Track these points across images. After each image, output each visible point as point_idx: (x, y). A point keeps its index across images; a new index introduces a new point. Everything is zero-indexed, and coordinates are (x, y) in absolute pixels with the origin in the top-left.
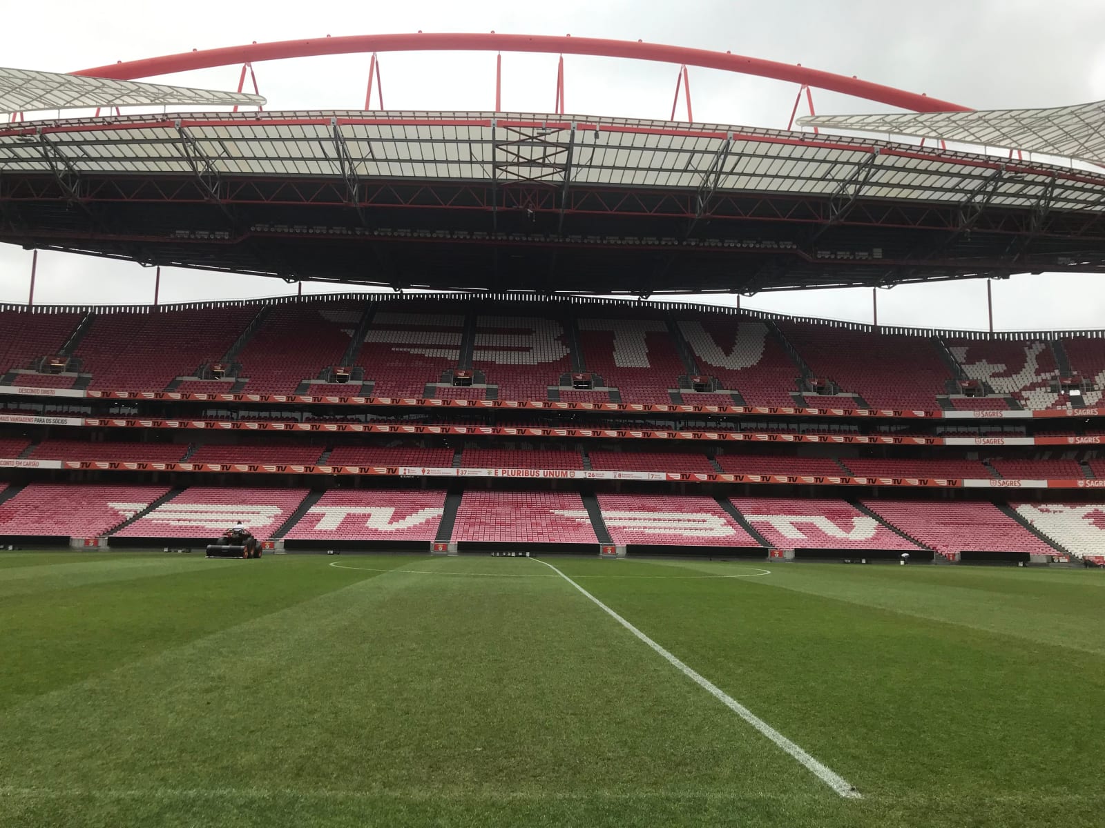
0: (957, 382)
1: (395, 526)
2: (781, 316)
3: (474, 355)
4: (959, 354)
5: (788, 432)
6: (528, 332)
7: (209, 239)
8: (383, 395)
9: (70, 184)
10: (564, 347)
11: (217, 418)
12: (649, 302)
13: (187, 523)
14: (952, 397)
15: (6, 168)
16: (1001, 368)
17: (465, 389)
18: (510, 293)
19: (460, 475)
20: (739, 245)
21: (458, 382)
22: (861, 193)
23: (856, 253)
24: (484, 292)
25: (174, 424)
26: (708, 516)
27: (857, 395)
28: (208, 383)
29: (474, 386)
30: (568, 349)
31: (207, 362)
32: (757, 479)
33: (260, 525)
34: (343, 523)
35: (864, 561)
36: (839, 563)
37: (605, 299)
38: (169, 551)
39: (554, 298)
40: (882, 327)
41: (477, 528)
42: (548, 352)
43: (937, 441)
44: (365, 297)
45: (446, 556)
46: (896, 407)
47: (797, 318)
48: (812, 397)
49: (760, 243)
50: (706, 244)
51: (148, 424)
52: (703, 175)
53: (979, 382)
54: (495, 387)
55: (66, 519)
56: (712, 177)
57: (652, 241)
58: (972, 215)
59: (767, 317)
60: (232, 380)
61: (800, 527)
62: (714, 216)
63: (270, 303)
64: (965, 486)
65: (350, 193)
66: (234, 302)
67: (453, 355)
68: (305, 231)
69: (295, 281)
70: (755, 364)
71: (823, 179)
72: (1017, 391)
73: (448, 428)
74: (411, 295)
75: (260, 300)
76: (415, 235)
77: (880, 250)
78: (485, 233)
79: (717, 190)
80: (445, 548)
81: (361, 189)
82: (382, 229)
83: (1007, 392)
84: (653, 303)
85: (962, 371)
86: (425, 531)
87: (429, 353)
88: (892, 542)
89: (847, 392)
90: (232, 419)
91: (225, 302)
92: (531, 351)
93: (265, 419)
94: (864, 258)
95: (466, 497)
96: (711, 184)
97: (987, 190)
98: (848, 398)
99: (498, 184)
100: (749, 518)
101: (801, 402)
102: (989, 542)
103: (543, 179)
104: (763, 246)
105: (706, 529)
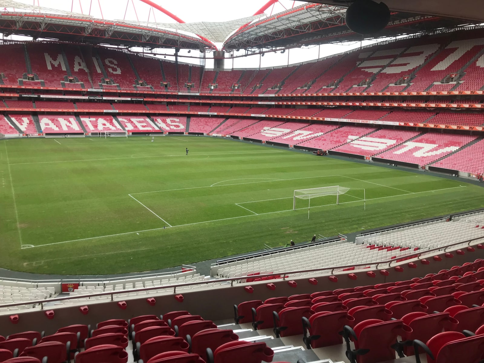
8: (319, 93)
19: (341, 121)
32: (432, 126)
73: (341, 103)
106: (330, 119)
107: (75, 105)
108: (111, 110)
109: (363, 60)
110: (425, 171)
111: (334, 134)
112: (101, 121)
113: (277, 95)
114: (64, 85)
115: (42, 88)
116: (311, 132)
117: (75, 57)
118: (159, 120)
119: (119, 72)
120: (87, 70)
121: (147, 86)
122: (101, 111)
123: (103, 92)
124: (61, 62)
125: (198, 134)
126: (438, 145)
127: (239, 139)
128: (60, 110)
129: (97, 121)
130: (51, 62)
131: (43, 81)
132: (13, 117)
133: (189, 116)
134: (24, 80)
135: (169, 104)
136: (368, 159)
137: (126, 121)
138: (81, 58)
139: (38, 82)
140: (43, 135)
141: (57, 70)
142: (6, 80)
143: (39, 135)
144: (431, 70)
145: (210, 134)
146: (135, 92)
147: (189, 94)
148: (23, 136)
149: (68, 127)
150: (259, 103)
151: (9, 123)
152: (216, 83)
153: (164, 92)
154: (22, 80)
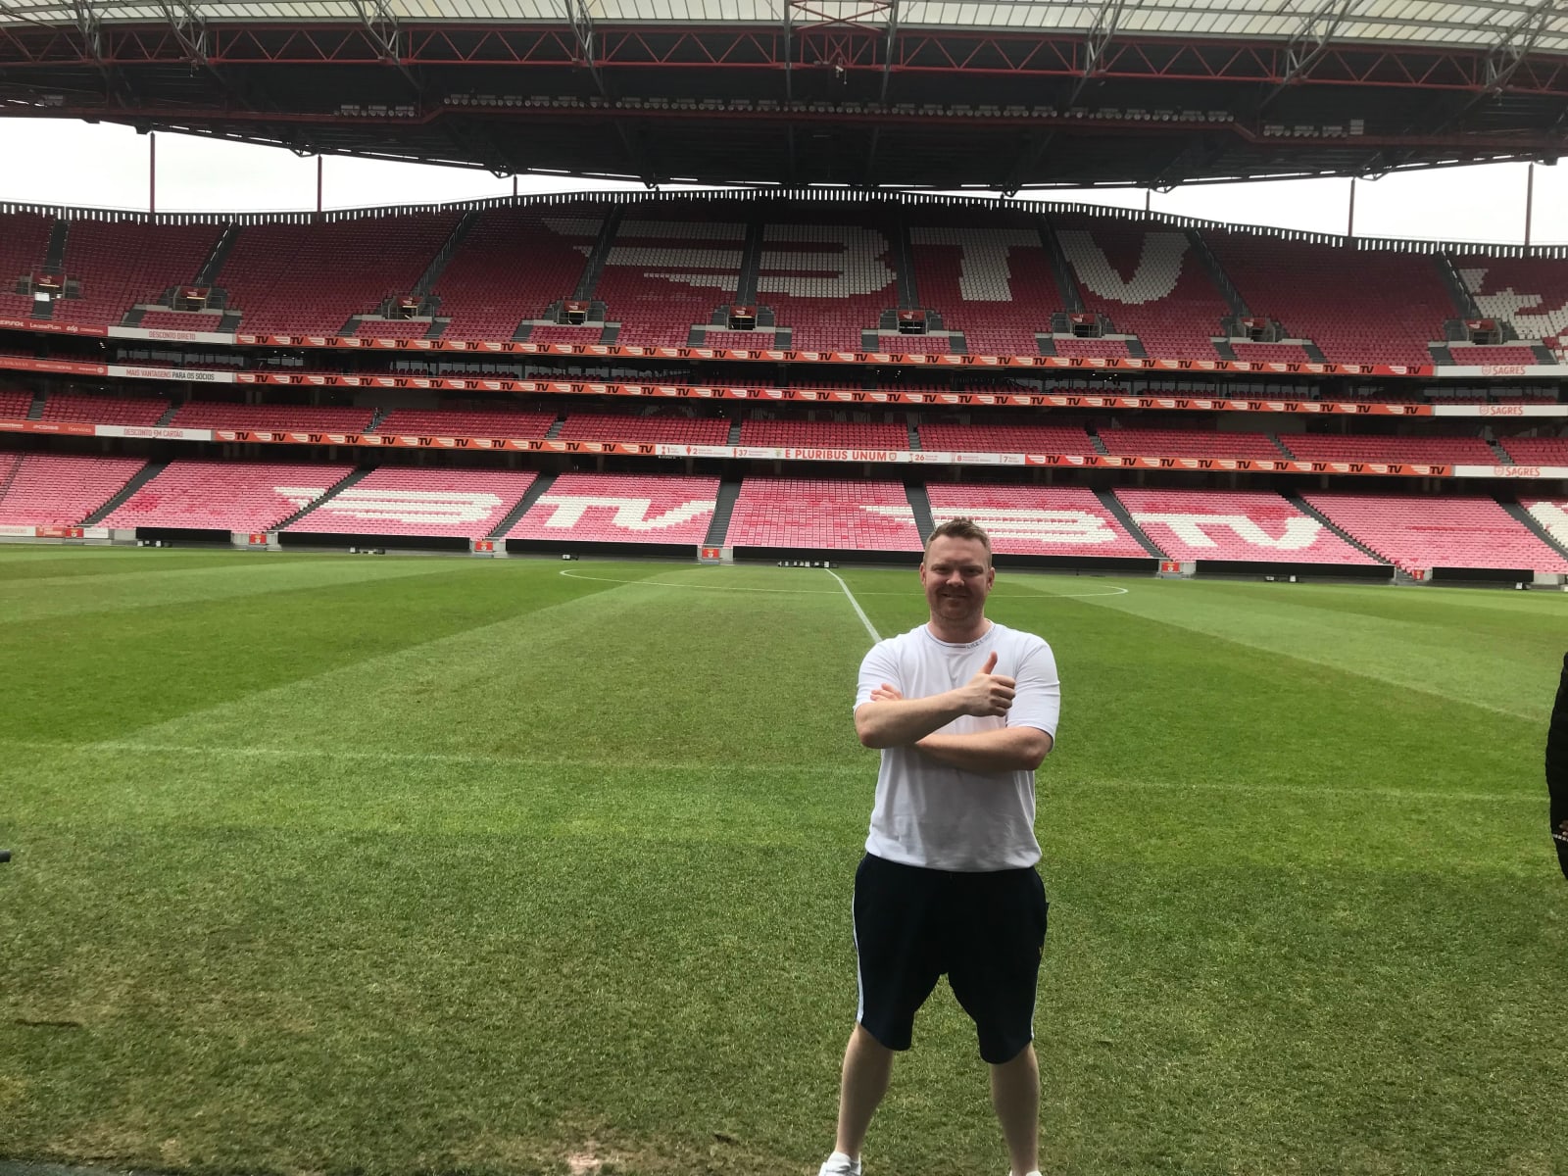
0: (1464, 322)
1: (651, 524)
2: (1210, 223)
3: (759, 283)
4: (1473, 279)
5: (1205, 395)
6: (836, 248)
7: (387, 117)
8: (632, 341)
9: (193, 38)
10: (889, 270)
11: (410, 372)
12: (1016, 202)
13: (377, 516)
14: (1452, 344)
15: (106, 16)
16: (1534, 300)
17: (746, 334)
18: (812, 188)
19: (738, 456)
20: (1148, 117)
21: (736, 323)
22: (1338, 33)
23: (1325, 128)
24: (775, 188)
25: (354, 381)
26: (1081, 515)
27: (1309, 343)
28: (396, 324)
29: (758, 329)
30: (894, 274)
31: (393, 294)
32: (1154, 462)
33: (474, 519)
34: (582, 519)
35: (1293, 579)
36: (1258, 580)
37: (952, 198)
38: (357, 552)
39: (876, 195)
40: (1358, 239)
41: (760, 529)
42: (865, 278)
43: (1422, 410)
44: (607, 197)
45: (718, 565)
46: (1366, 360)
47: (1233, 226)
48: (1243, 345)
49: (1179, 113)
50: (1099, 116)
51: (319, 380)
52: (1095, 10)
53: (1497, 322)
54: (788, 331)
55: (225, 508)
56: (1110, 12)
57: (1017, 111)
58: (1506, 66)
59: (1189, 224)
60: (428, 319)
61: (1208, 531)
62: (1110, 74)
63: (475, 207)
64: (1457, 475)
65: (581, 48)
66: (425, 206)
67: (730, 284)
68: (519, 104)
69: (509, 175)
70: (1165, 296)
71: (1279, 13)
72: (1552, 335)
73: (721, 389)
74: (670, 193)
75: (461, 204)
76: (674, 106)
77: (1361, 122)
78: (775, 102)
79: (1116, 33)
80: (716, 554)
81: (597, 40)
82: (629, 99)
83: (1537, 337)
84: (1022, 202)
85: (1474, 305)
86: (689, 532)
87: (697, 281)
88: (1340, 554)
89: (1295, 337)
90: (430, 374)
91: (414, 207)
92: (840, 277)
93: (474, 374)
94: (1335, 135)
95: (748, 486)
96: (1106, 25)
97: (1531, 27)
98: (1297, 347)
99: (793, 29)
100: (1139, 518)
101: (1227, 351)
102: (1479, 555)
103: (859, 19)
104: (1183, 119)
105: (1075, 533)
106: (689, 450)
150: (116, 371)
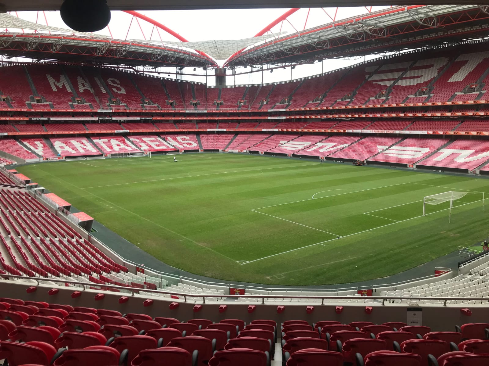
19: (363, 132)
32: (463, 133)
106: (352, 131)
107: (85, 127)
108: (121, 130)
109: (371, 74)
110: (475, 175)
111: (360, 145)
112: (114, 142)
113: (288, 110)
114: (72, 106)
115: (52, 110)
116: (335, 144)
117: (78, 78)
118: (169, 138)
119: (123, 92)
120: (92, 91)
121: (153, 105)
122: (113, 132)
123: (112, 113)
124: (65, 84)
125: (213, 150)
126: (475, 151)
127: (259, 154)
128: (72, 132)
129: (109, 141)
130: (54, 83)
131: (51, 103)
132: (25, 141)
133: (198, 134)
134: (32, 103)
135: (175, 122)
136: (411, 167)
137: (138, 141)
138: (83, 79)
139: (46, 104)
140: (62, 158)
141: (62, 91)
142: (14, 104)
143: (58, 159)
144: (448, 82)
145: (226, 150)
146: (144, 111)
147: (196, 112)
148: (44, 161)
149: (84, 149)
150: (269, 118)
151: (24, 148)
152: (222, 100)
153: (171, 110)
154: (30, 103)
